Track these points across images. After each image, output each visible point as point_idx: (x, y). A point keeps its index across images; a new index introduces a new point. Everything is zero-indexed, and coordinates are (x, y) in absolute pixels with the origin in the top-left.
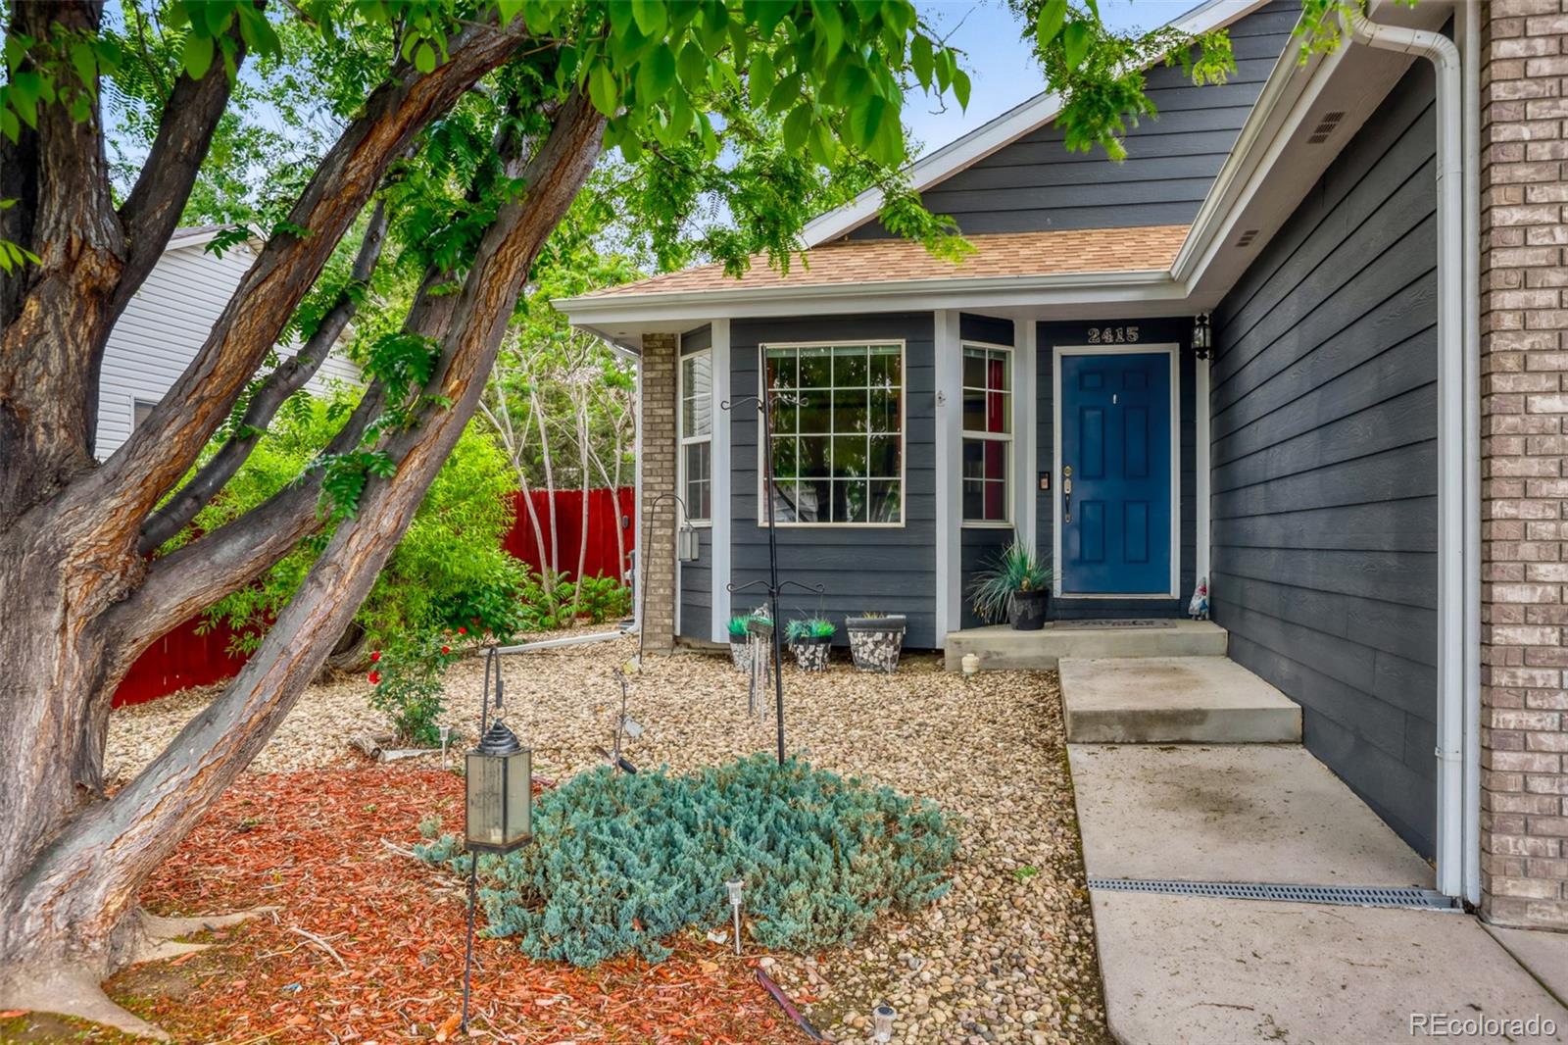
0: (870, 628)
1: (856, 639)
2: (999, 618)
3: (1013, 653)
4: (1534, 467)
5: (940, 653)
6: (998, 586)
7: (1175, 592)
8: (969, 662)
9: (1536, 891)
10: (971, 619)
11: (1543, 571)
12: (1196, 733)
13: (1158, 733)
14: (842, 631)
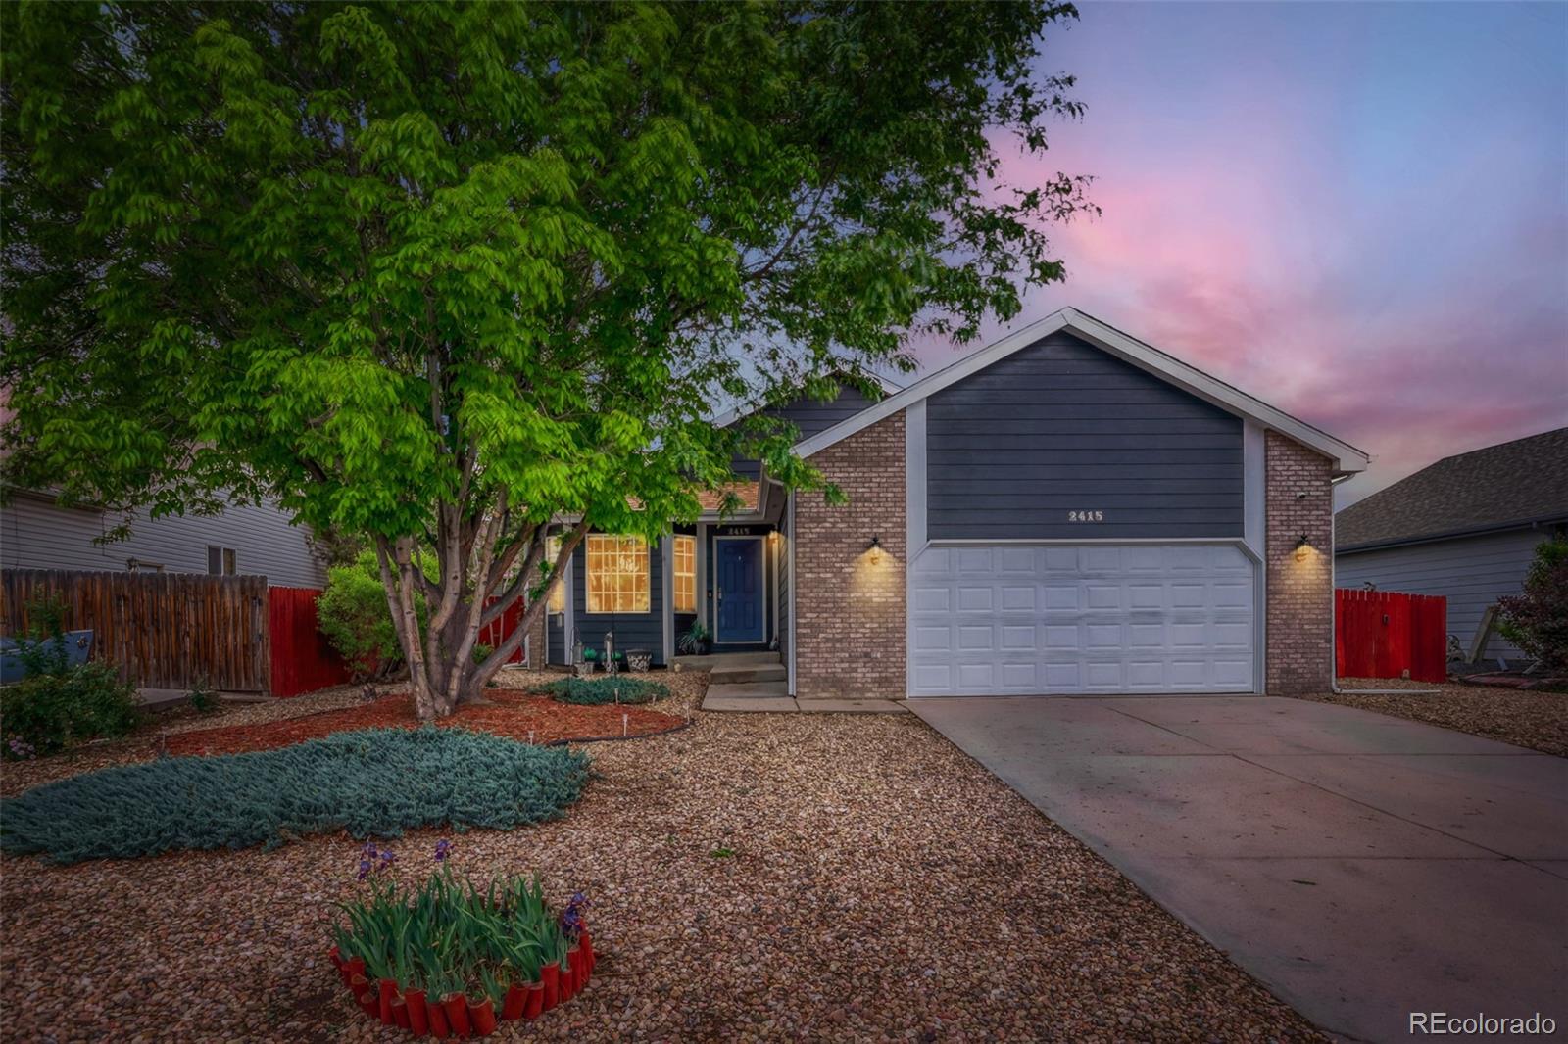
0: (636, 655)
1: (630, 659)
2: (690, 652)
3: (695, 664)
4: (805, 590)
5: (666, 667)
6: (690, 639)
7: (765, 641)
8: (677, 667)
9: (806, 691)
10: (679, 652)
11: (807, 615)
12: (752, 679)
13: (741, 679)
14: (624, 657)
